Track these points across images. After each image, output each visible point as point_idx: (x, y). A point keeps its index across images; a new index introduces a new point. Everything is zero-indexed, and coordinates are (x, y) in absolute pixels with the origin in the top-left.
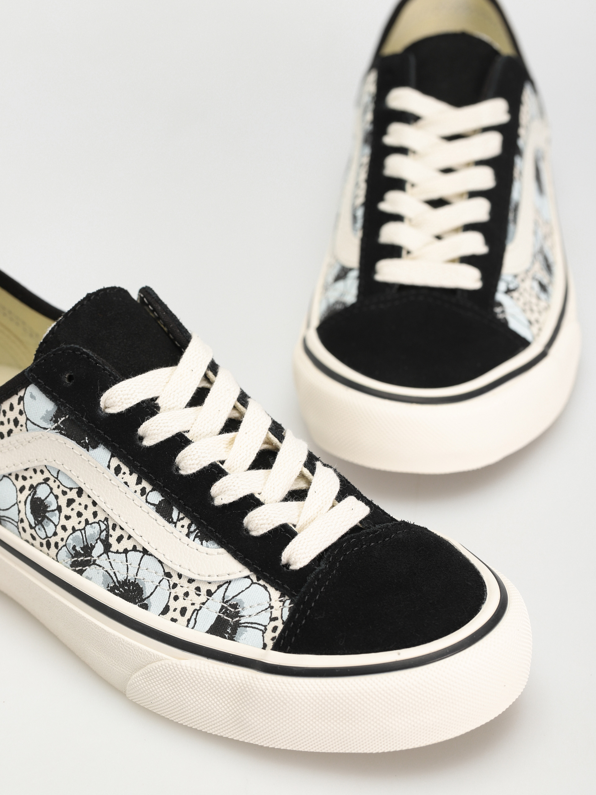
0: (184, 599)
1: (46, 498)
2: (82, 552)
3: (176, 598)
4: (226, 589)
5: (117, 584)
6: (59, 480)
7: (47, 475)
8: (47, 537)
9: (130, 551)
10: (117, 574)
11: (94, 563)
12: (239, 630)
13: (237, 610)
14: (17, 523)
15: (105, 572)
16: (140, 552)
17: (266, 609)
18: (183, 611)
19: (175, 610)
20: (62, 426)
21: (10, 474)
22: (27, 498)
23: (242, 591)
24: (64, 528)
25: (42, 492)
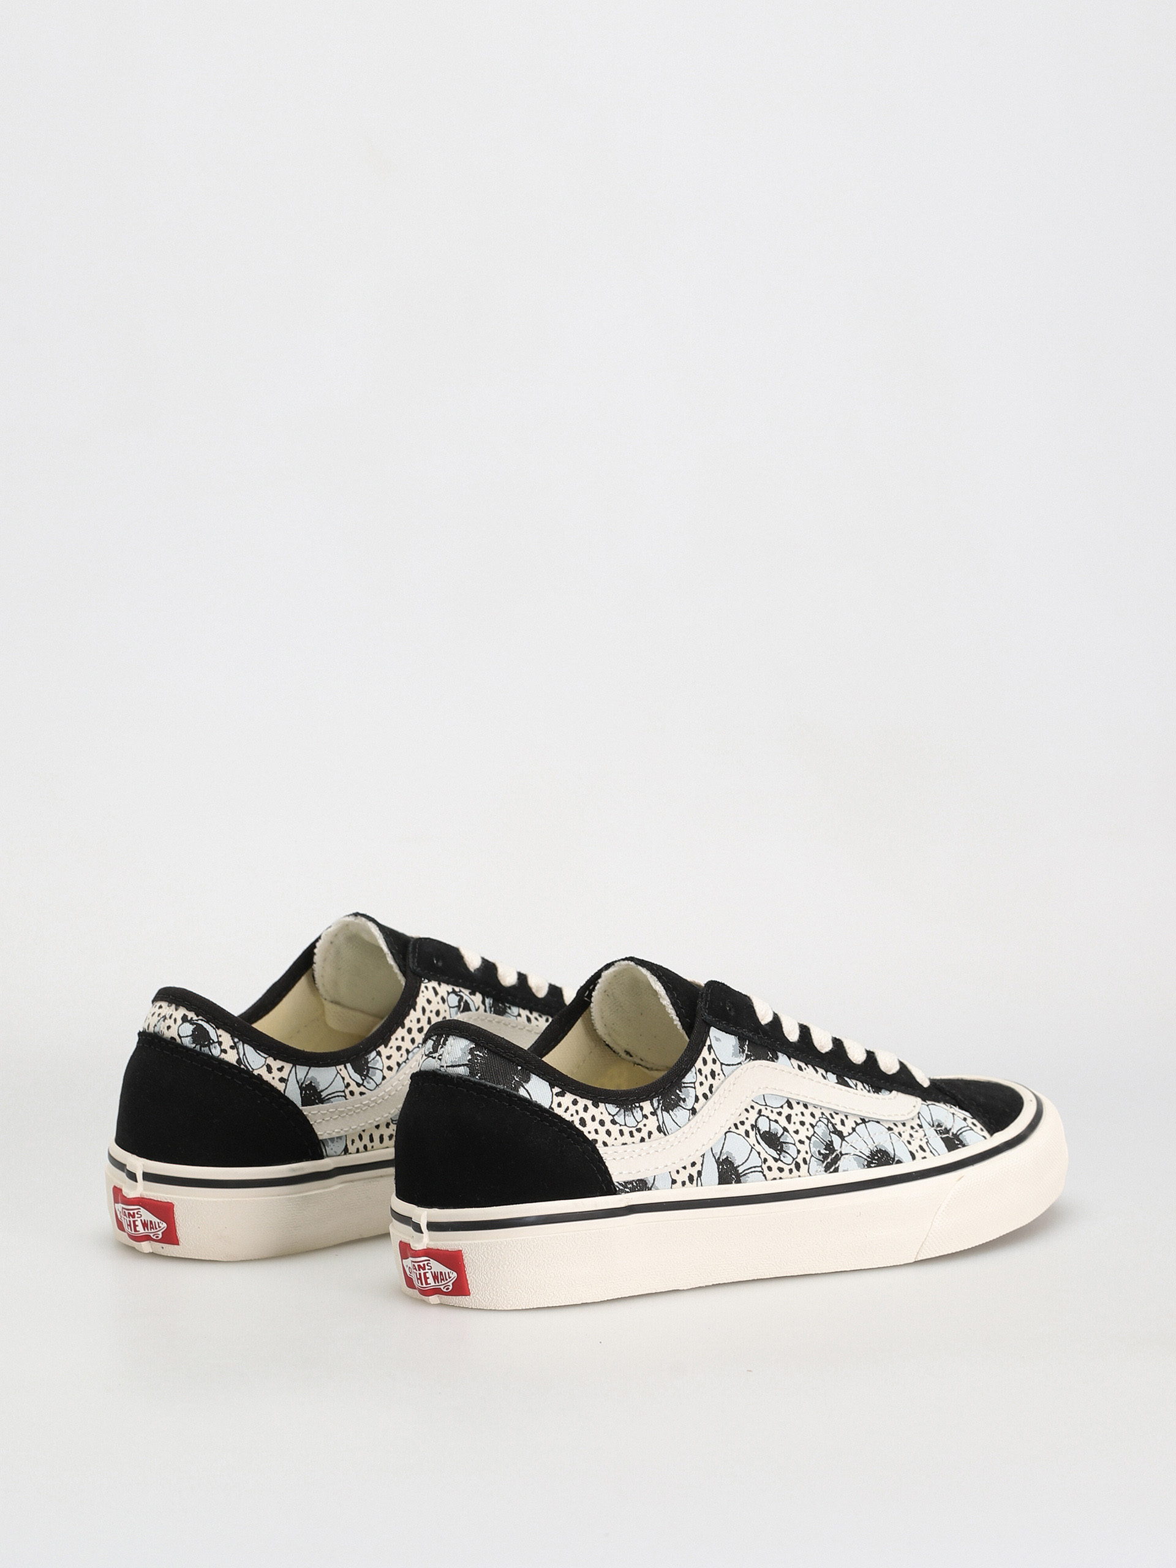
0: (913, 1140)
1: (770, 1128)
2: (828, 1152)
3: (909, 1143)
5: (868, 1159)
6: (770, 1106)
7: (757, 1107)
8: (794, 1159)
9: (855, 1127)
10: (862, 1151)
11: (842, 1155)
12: (960, 1137)
13: (943, 1128)
14: (761, 1166)
15: (854, 1156)
16: (861, 1123)
18: (922, 1149)
19: (917, 1151)
20: (749, 1053)
21: (730, 1128)
22: (756, 1137)
24: (801, 1142)
25: (764, 1125)
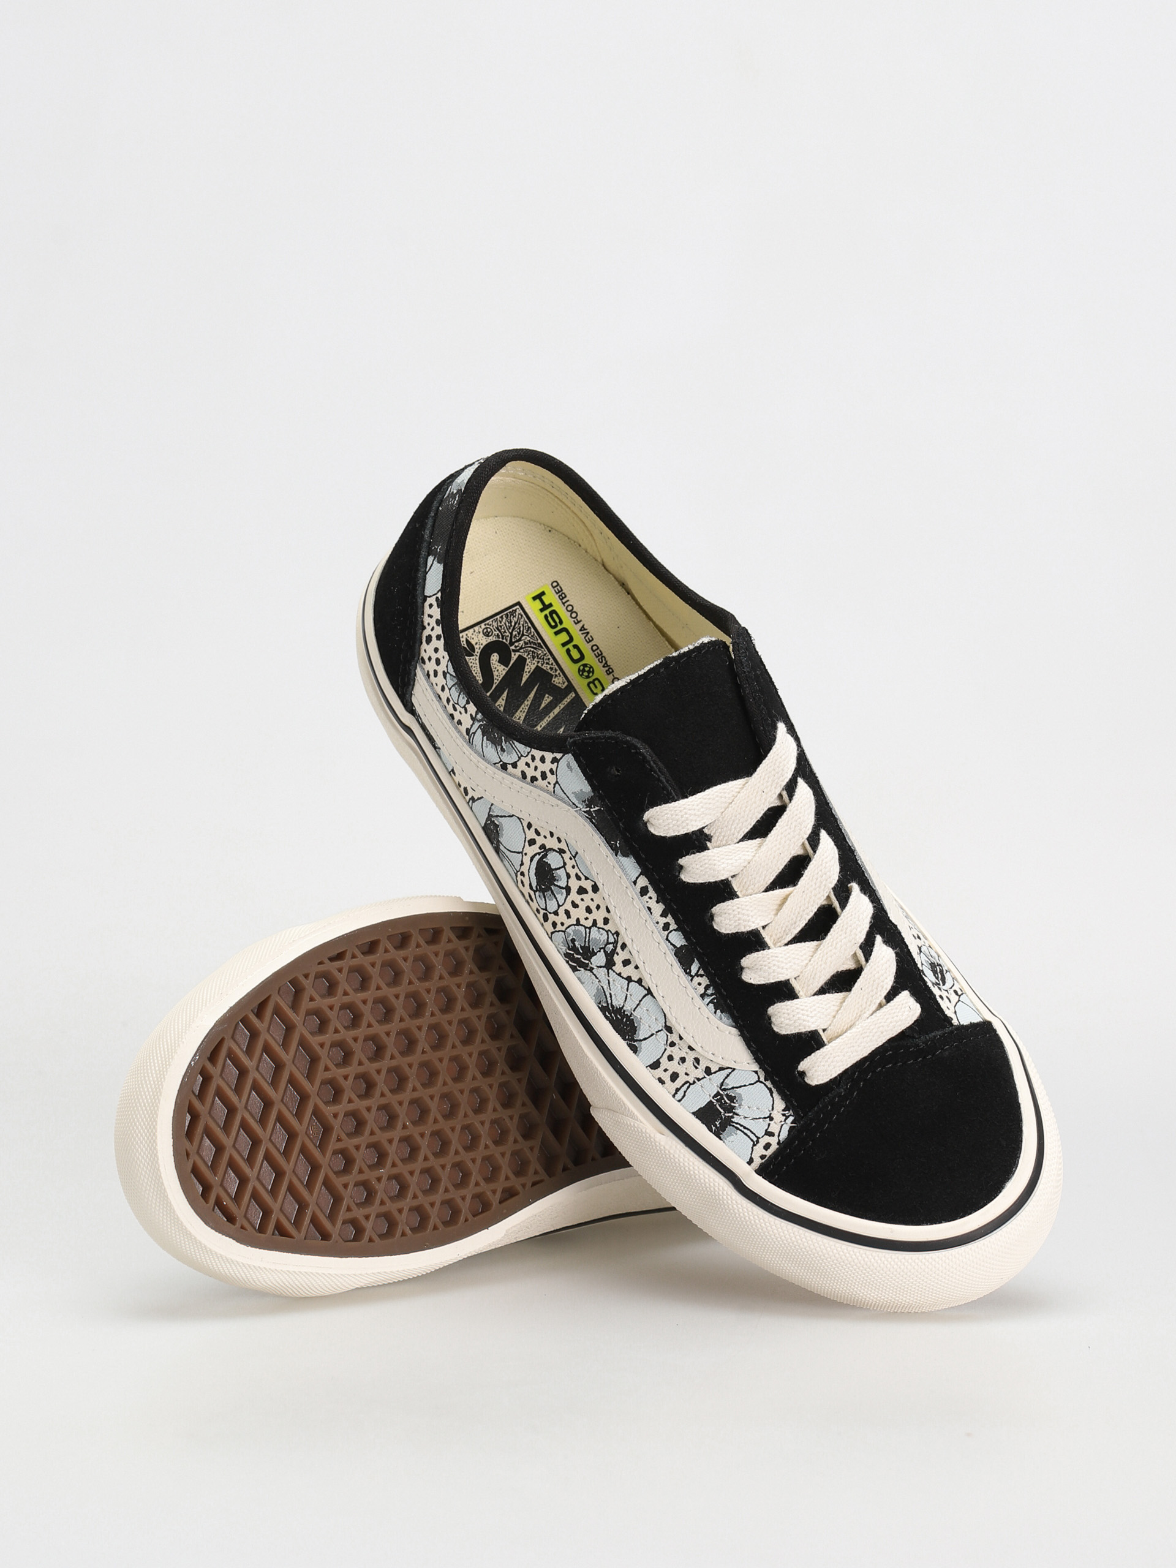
0: (679, 1064)
1: (556, 869)
2: (581, 951)
3: (670, 1058)
4: (728, 1076)
5: (610, 1006)
6: (575, 861)
7: (563, 846)
8: (546, 909)
9: (634, 981)
10: (613, 997)
11: (591, 970)
12: (729, 1128)
13: (733, 1104)
14: (517, 871)
15: (600, 987)
16: (644, 989)
17: (765, 1118)
18: (674, 1077)
19: (666, 1070)
20: (594, 815)
21: (523, 818)
22: (535, 855)
23: (745, 1086)
24: (567, 913)
25: (553, 860)
